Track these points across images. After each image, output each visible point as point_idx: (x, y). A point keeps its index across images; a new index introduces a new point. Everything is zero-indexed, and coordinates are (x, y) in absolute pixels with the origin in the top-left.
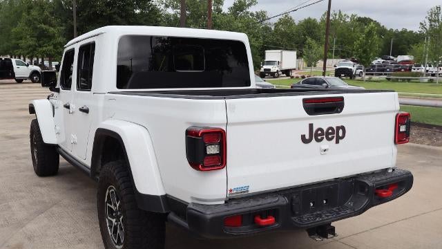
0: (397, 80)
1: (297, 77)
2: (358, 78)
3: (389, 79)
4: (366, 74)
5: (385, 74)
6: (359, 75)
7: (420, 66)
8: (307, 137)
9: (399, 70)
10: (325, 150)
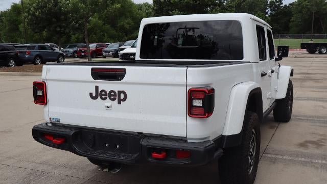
10: (108, 107)
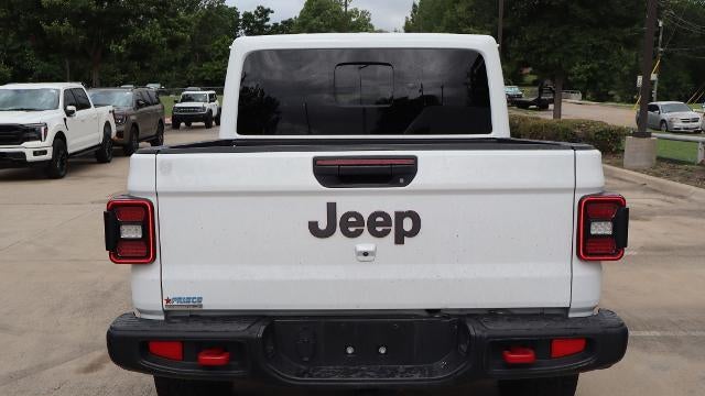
10: (366, 254)
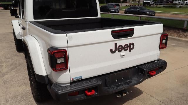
0: (167, 7)
1: (128, 6)
2: (152, 6)
3: (164, 6)
4: (155, 4)
5: (163, 4)
6: (153, 5)
7: (177, 1)
8: (114, 50)
9: (169, 3)
